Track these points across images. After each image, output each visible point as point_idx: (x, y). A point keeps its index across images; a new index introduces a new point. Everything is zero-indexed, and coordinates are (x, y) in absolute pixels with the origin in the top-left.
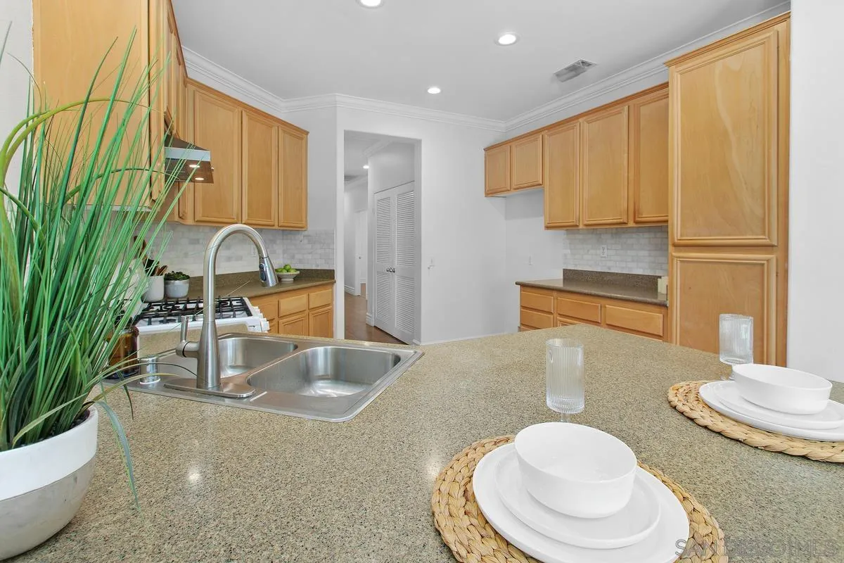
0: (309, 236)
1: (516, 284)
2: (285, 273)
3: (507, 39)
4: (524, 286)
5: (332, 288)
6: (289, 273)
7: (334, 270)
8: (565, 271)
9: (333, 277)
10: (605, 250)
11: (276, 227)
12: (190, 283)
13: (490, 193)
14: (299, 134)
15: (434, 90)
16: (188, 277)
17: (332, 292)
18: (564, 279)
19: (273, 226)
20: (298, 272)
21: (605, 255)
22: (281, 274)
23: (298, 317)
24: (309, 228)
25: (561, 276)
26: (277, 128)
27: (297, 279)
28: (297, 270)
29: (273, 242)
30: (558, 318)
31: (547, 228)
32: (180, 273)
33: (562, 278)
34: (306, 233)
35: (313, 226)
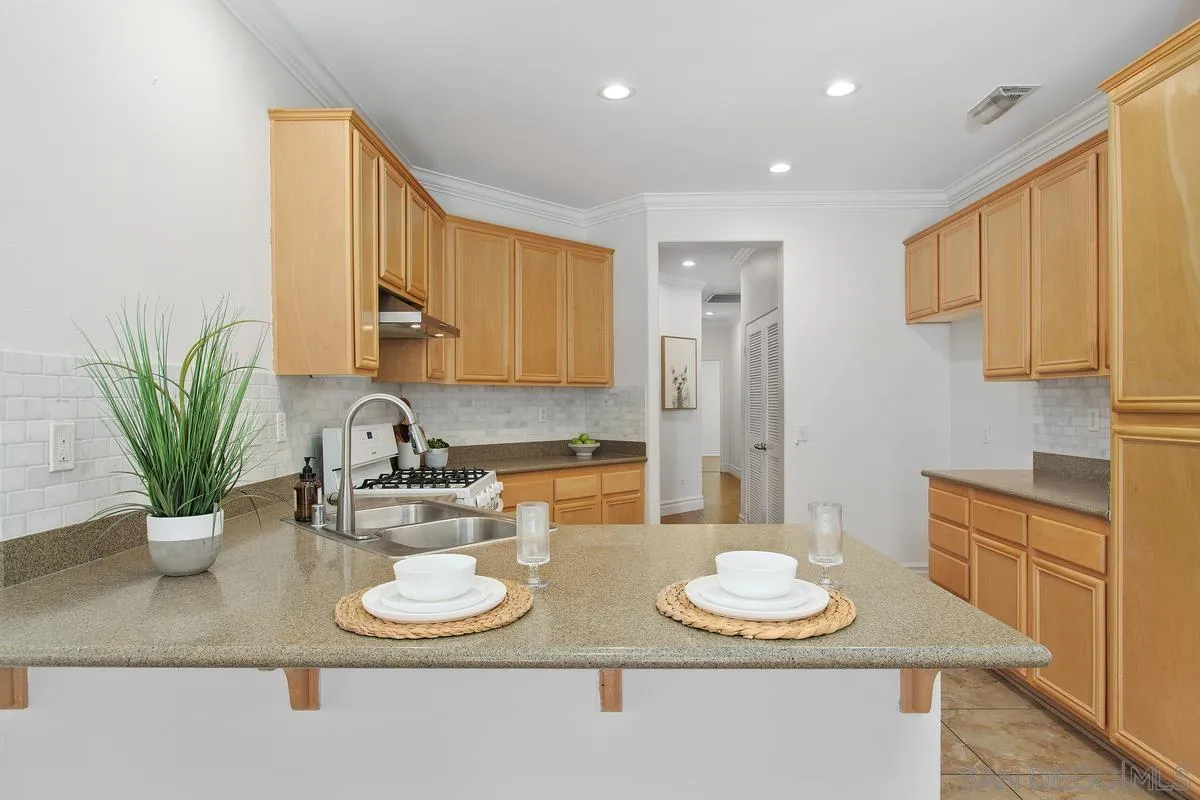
0: (615, 394)
1: (923, 474)
2: (579, 445)
3: (841, 88)
4: (936, 479)
5: (643, 467)
6: (585, 446)
7: (644, 443)
8: (1037, 455)
9: (644, 453)
10: (1097, 419)
11: (562, 385)
12: (449, 452)
13: (915, 317)
14: (597, 256)
15: (780, 168)
16: (447, 445)
17: (643, 473)
18: (1035, 471)
19: (560, 382)
20: (598, 444)
21: (1096, 428)
22: (575, 446)
23: (587, 503)
24: (617, 384)
25: (1028, 464)
26: (564, 253)
27: (596, 453)
28: (597, 441)
29: (571, 402)
30: (974, 535)
31: (989, 377)
32: (440, 440)
33: (1032, 468)
34: (611, 390)
35: (621, 380)
